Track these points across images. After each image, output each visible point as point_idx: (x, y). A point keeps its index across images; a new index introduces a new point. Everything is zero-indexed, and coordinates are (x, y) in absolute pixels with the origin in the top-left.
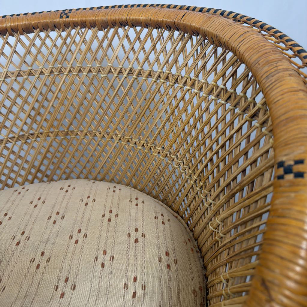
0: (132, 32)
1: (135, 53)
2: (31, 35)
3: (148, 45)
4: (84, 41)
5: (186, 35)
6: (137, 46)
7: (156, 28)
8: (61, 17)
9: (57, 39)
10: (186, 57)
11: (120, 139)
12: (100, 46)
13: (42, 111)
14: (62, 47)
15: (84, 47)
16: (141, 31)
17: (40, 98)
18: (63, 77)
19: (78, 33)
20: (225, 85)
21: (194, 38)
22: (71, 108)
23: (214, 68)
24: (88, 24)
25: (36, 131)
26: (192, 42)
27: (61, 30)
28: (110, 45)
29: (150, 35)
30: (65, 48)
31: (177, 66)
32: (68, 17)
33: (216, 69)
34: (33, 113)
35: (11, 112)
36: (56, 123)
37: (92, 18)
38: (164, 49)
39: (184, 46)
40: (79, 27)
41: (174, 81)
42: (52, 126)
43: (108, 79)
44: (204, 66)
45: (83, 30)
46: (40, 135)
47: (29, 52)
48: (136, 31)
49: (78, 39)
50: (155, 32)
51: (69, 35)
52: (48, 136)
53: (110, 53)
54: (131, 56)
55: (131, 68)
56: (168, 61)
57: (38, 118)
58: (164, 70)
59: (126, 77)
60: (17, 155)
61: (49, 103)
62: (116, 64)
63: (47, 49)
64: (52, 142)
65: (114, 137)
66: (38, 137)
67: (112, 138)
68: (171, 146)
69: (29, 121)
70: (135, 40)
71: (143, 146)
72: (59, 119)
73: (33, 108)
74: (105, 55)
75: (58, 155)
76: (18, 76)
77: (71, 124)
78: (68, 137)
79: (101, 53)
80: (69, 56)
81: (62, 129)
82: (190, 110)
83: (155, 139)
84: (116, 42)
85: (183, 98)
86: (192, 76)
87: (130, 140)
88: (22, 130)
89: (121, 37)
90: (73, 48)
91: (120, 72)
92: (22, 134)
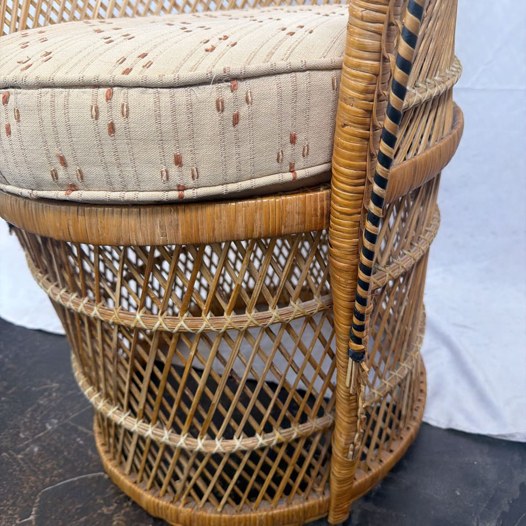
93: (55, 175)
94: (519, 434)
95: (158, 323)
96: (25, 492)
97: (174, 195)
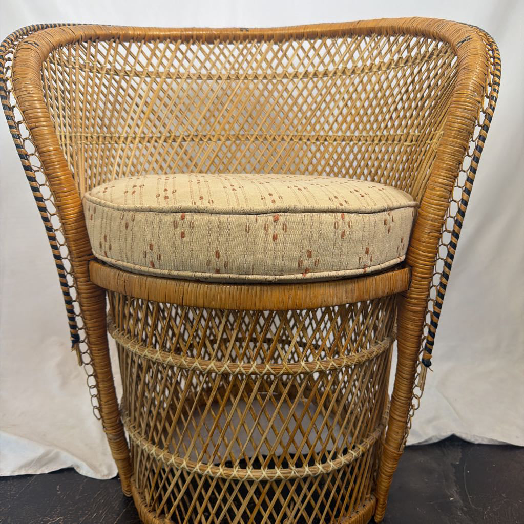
0: (306, 44)
1: (309, 59)
2: (211, 46)
3: (323, 51)
4: (260, 53)
5: (359, 38)
6: (311, 53)
7: (330, 38)
8: (242, 30)
9: (234, 50)
10: (361, 52)
11: (291, 139)
12: (276, 56)
13: (216, 113)
14: (239, 56)
15: (259, 57)
16: (315, 42)
17: (216, 101)
18: (239, 82)
19: (254, 46)
20: (401, 55)
21: (367, 38)
22: (244, 112)
23: (390, 50)
24: (266, 37)
25: (209, 132)
26: (366, 42)
27: (239, 42)
28: (285, 55)
29: (324, 44)
30: (241, 58)
31: (353, 61)
32: (247, 31)
33: (391, 50)
34: (208, 115)
35: (189, 110)
36: (227, 127)
37: (270, 32)
38: (338, 52)
39: (359, 45)
40: (256, 40)
41: (351, 72)
43: (282, 83)
44: (379, 53)
45: (259, 43)
46: (212, 138)
47: (208, 58)
48: (310, 43)
49: (254, 50)
50: (329, 42)
51: (245, 47)
52: (219, 140)
53: (285, 61)
54: (306, 62)
55: (307, 71)
56: (343, 60)
57: (212, 120)
58: (340, 67)
59: (301, 79)
60: (189, 156)
61: (223, 106)
62: (291, 70)
63: (225, 56)
64: (222, 145)
65: (285, 138)
66: (210, 139)
67: (283, 139)
68: (350, 127)
69: (204, 122)
70: (309, 50)
71: (317, 140)
72: (231, 122)
73: (209, 110)
74: (280, 63)
75: (225, 161)
76: (198, 78)
77: (243, 127)
78: (238, 142)
79: (275, 62)
80: (245, 65)
81: (232, 133)
82: (369, 87)
83: (331, 128)
84: (290, 52)
85: (361, 81)
86: (369, 63)
87: (303, 137)
88: (197, 130)
89: (296, 48)
90: (249, 58)
91: (296, 76)
92: (196, 134)
93: (300, 263)
95: (318, 366)
97: (361, 271)
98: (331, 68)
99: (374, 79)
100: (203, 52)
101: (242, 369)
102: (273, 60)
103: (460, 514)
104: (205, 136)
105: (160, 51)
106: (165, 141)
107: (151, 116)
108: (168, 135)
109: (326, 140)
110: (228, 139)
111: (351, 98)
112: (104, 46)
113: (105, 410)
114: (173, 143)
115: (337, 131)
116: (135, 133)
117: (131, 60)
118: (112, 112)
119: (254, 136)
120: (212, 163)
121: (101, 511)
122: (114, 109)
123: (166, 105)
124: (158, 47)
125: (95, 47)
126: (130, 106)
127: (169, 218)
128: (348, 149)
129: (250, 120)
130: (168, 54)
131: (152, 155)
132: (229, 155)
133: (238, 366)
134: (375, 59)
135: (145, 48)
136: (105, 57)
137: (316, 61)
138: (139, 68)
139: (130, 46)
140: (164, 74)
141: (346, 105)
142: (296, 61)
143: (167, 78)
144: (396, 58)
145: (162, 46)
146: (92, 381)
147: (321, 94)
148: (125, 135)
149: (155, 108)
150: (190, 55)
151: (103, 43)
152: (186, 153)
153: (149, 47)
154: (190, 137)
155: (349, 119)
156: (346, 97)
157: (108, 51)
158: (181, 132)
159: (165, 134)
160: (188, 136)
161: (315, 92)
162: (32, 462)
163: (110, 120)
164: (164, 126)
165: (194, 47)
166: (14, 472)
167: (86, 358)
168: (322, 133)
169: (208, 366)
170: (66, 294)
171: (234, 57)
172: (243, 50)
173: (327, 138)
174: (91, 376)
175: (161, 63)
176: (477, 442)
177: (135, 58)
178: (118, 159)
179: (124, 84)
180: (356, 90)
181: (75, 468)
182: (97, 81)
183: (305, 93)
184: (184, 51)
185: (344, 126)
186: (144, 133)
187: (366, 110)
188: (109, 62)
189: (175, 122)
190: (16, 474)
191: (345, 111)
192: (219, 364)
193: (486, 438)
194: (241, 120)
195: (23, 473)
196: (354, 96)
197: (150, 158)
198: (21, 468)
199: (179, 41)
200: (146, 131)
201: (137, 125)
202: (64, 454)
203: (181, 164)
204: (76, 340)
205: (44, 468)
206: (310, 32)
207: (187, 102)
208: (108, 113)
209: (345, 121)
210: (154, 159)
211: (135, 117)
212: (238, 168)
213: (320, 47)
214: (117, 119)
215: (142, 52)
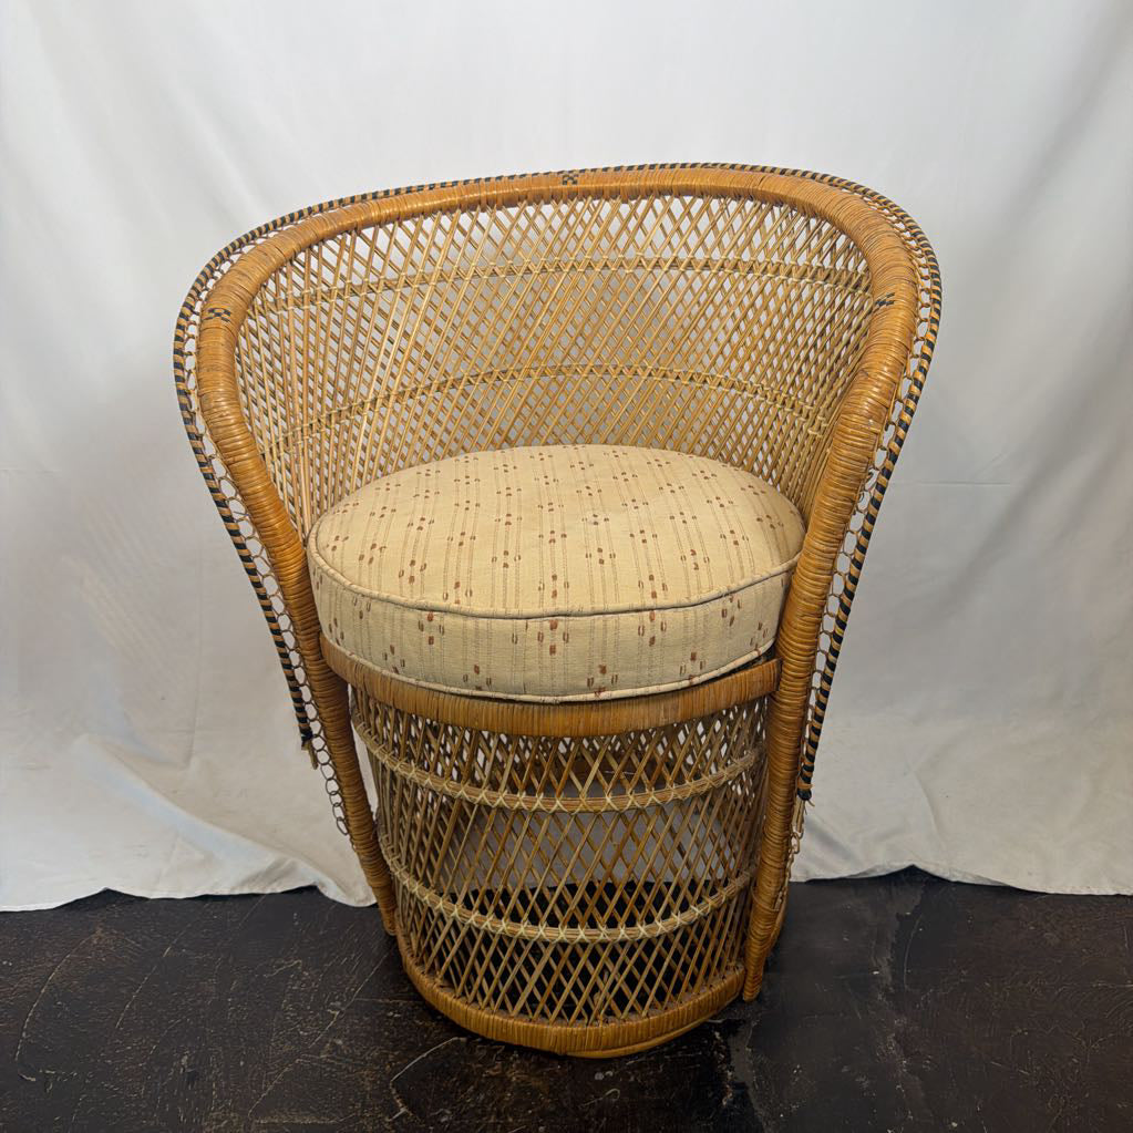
0: (677, 206)
1: (682, 235)
2: (513, 211)
3: (704, 223)
4: (598, 221)
5: (764, 206)
6: (685, 225)
7: (717, 197)
8: (565, 183)
9: (552, 217)
10: (765, 236)
11: (650, 375)
12: (625, 227)
13: (523, 333)
14: (561, 229)
15: (596, 230)
16: (692, 203)
17: (522, 312)
18: (560, 276)
19: (588, 208)
20: (822, 262)
21: (776, 209)
22: (570, 328)
23: (807, 245)
24: (607, 193)
25: (511, 366)
26: (773, 215)
27: (561, 202)
28: (640, 225)
29: (706, 208)
30: (565, 231)
31: (751, 249)
32: (575, 183)
33: (809, 246)
34: (510, 336)
35: (477, 333)
36: (542, 354)
37: (614, 185)
38: (729, 227)
39: (762, 221)
40: (590, 198)
41: (747, 269)
42: (537, 358)
43: (635, 276)
44: (792, 245)
45: (596, 202)
46: (516, 375)
47: (508, 237)
48: (683, 203)
49: (587, 217)
50: (715, 204)
51: (573, 210)
52: (529, 376)
53: (640, 237)
54: (676, 240)
55: (676, 258)
56: (736, 243)
57: (517, 344)
58: (731, 256)
59: (666, 272)
60: (478, 408)
61: (536, 320)
62: (649, 254)
63: (538, 232)
64: (534, 385)
65: (640, 371)
66: (513, 377)
67: (636, 373)
68: (742, 367)
69: (502, 350)
70: (682, 217)
71: (691, 379)
72: (548, 345)
73: (511, 328)
74: (632, 240)
75: (540, 410)
76: (491, 275)
77: (568, 354)
78: (561, 378)
79: (624, 237)
80: (572, 244)
81: (551, 363)
82: (772, 305)
83: (714, 364)
84: (650, 221)
85: (762, 291)
86: (775, 259)
87: (668, 373)
88: (491, 365)
89: (659, 212)
90: (579, 231)
91: (657, 265)
92: (489, 370)
93: (590, 682)
94: (879, 867)
95: (630, 802)
96: (368, 1089)
97: (685, 683)
98: (716, 255)
99: (781, 292)
100: (500, 225)
101: (523, 804)
102: (619, 235)
103: (880, 997)
104: (504, 372)
105: (427, 236)
106: (438, 390)
107: (415, 354)
108: (444, 379)
109: (705, 381)
110: (544, 374)
111: (745, 316)
112: (331, 250)
113: (353, 824)
114: (452, 391)
115: (723, 371)
116: (388, 389)
117: (377, 262)
118: (350, 365)
119: (588, 368)
120: (517, 416)
121: (353, 955)
122: (355, 358)
123: (438, 331)
124: (422, 230)
125: (318, 256)
126: (379, 345)
127: (412, 616)
128: (739, 404)
129: (581, 341)
130: (440, 238)
131: (417, 417)
132: (547, 400)
133: (518, 800)
134: (785, 254)
135: (400, 235)
136: (334, 270)
137: (693, 240)
138: (390, 274)
139: (375, 235)
140: (434, 277)
141: (737, 328)
142: (659, 239)
143: (439, 281)
144: (815, 262)
145: (428, 224)
146: (334, 786)
147: (698, 303)
148: (371, 397)
149: (421, 340)
150: (476, 234)
151: (330, 243)
152: (473, 403)
153: (407, 231)
154: (480, 378)
155: (741, 353)
156: (738, 314)
157: (340, 256)
158: (464, 371)
159: (438, 378)
160: (477, 375)
161: (689, 297)
162: (257, 876)
163: (347, 379)
164: (437, 365)
165: (484, 218)
166: (233, 889)
167: (323, 757)
168: (699, 369)
169: (478, 796)
170: (291, 678)
171: (553, 232)
172: (568, 217)
173: (708, 379)
174: (330, 779)
175: (430, 258)
176: (954, 880)
177: (384, 257)
178: (362, 440)
179: (367, 310)
180: (753, 305)
181: (319, 887)
182: (324, 319)
183: (674, 298)
184: (467, 229)
185: (734, 364)
186: (402, 384)
187: (767, 344)
188: (342, 278)
189: (454, 356)
190: (237, 892)
191: (736, 338)
192: (493, 794)
193: (971, 875)
194: (566, 341)
195: (246, 891)
196: (759, 302)
197: (414, 424)
198: (243, 884)
199: (458, 211)
200: (406, 381)
201: (392, 375)
202: (303, 866)
203: (465, 423)
204: (307, 735)
205: (275, 885)
206: (682, 186)
207: (474, 319)
208: (344, 369)
209: (735, 355)
210: (420, 424)
211: (389, 362)
212: (561, 420)
213: (700, 214)
214: (359, 374)
215: (396, 243)
